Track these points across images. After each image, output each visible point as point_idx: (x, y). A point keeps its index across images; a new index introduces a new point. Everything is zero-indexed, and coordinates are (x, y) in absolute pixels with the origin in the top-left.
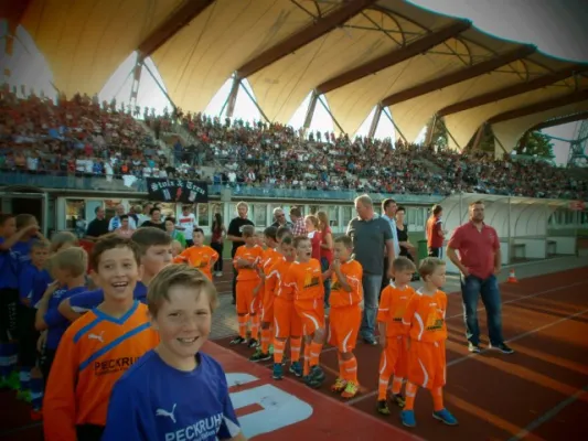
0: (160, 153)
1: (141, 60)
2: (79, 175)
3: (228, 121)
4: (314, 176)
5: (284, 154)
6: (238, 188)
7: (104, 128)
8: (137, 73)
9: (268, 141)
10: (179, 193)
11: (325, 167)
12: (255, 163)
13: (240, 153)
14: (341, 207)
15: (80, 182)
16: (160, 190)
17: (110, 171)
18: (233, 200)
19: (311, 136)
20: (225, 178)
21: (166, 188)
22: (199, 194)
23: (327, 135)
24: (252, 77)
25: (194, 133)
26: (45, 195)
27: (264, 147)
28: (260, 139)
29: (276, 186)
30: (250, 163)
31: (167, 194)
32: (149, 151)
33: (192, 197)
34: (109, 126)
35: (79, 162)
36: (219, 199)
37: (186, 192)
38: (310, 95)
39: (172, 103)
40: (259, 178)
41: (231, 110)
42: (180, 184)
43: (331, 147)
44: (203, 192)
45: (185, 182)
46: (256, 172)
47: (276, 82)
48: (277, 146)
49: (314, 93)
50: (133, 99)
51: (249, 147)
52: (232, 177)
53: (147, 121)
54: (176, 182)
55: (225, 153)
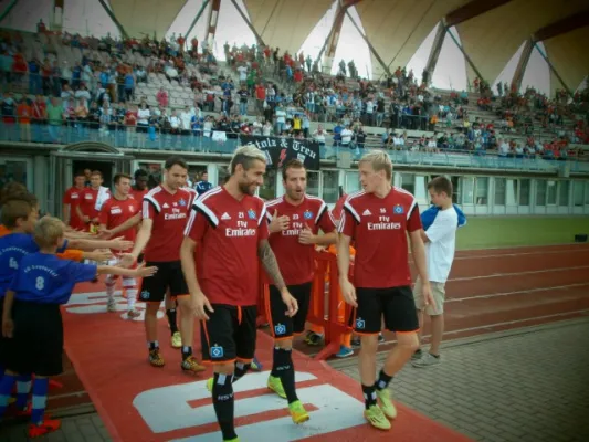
6: (358, 150)
14: (492, 180)
18: (354, 167)
21: (267, 148)
22: (308, 158)
24: (362, 4)
33: (301, 158)
36: (333, 166)
37: (292, 154)
38: (437, 27)
39: (260, 39)
42: (284, 144)
44: (313, 155)
45: (290, 142)
49: (442, 26)
50: (210, 35)
54: (278, 141)
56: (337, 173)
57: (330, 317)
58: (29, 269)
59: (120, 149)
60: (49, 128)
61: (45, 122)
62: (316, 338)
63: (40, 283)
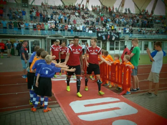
6: (131, 35)
10: (109, 37)
16: (101, 36)
18: (129, 39)
21: (104, 35)
37: (111, 37)
39: (101, 3)
41: (123, 5)
42: (109, 33)
44: (117, 36)
45: (111, 33)
50: (88, 3)
54: (107, 33)
56: (125, 41)
57: (124, 83)
58: (44, 68)
59: (64, 36)
60: (45, 31)
61: (44, 30)
62: (119, 89)
63: (47, 72)
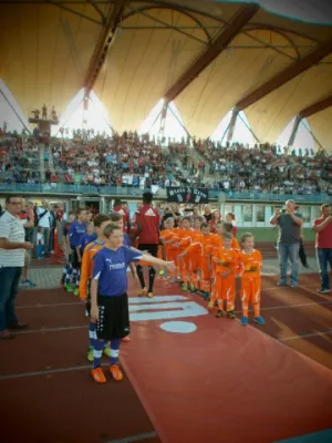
0: (177, 169)
1: (167, 104)
2: (123, 185)
3: (228, 144)
4: (292, 184)
5: (269, 167)
6: (231, 193)
7: (141, 153)
8: (164, 114)
9: (258, 158)
10: (188, 197)
11: (302, 176)
12: (246, 175)
13: (234, 167)
14: (313, 208)
15: (125, 190)
16: (175, 195)
17: (142, 182)
18: (227, 202)
19: (293, 152)
20: (222, 186)
21: (180, 193)
22: (202, 198)
23: (307, 150)
24: (247, 110)
25: (202, 153)
26: (103, 199)
27: (254, 162)
28: (251, 156)
29: (260, 191)
30: (241, 174)
31: (180, 198)
32: (169, 168)
33: (197, 200)
34: (144, 152)
35: (124, 177)
36: (216, 201)
37: (193, 196)
38: (294, 119)
40: (248, 185)
41: (230, 135)
42: (189, 191)
43: (310, 160)
44: (205, 196)
45: (192, 189)
46: (245, 181)
47: (265, 111)
48: (264, 161)
49: (297, 118)
50: (161, 132)
51: (243, 162)
52: (227, 185)
53: (170, 147)
54: (186, 189)
55: (223, 167)
60: (74, 186)
